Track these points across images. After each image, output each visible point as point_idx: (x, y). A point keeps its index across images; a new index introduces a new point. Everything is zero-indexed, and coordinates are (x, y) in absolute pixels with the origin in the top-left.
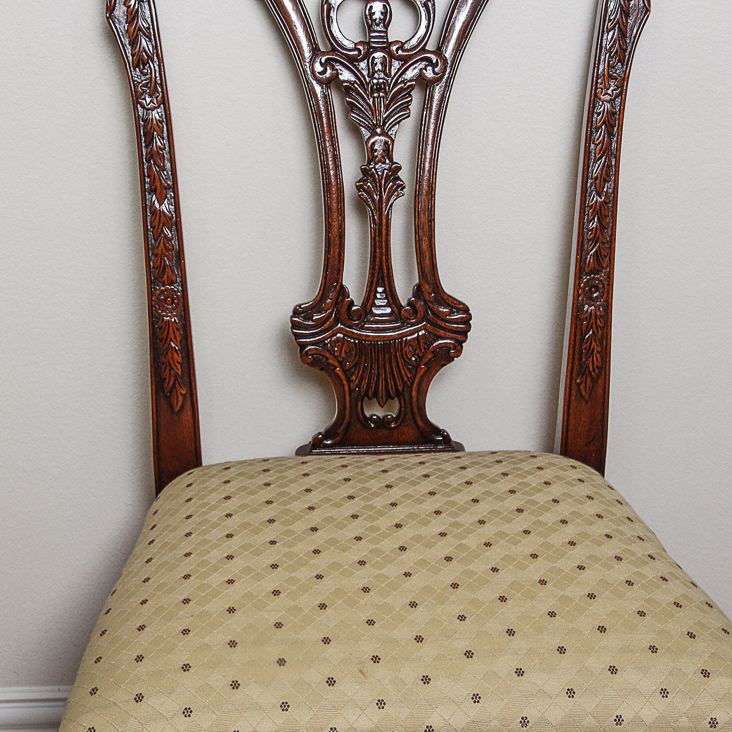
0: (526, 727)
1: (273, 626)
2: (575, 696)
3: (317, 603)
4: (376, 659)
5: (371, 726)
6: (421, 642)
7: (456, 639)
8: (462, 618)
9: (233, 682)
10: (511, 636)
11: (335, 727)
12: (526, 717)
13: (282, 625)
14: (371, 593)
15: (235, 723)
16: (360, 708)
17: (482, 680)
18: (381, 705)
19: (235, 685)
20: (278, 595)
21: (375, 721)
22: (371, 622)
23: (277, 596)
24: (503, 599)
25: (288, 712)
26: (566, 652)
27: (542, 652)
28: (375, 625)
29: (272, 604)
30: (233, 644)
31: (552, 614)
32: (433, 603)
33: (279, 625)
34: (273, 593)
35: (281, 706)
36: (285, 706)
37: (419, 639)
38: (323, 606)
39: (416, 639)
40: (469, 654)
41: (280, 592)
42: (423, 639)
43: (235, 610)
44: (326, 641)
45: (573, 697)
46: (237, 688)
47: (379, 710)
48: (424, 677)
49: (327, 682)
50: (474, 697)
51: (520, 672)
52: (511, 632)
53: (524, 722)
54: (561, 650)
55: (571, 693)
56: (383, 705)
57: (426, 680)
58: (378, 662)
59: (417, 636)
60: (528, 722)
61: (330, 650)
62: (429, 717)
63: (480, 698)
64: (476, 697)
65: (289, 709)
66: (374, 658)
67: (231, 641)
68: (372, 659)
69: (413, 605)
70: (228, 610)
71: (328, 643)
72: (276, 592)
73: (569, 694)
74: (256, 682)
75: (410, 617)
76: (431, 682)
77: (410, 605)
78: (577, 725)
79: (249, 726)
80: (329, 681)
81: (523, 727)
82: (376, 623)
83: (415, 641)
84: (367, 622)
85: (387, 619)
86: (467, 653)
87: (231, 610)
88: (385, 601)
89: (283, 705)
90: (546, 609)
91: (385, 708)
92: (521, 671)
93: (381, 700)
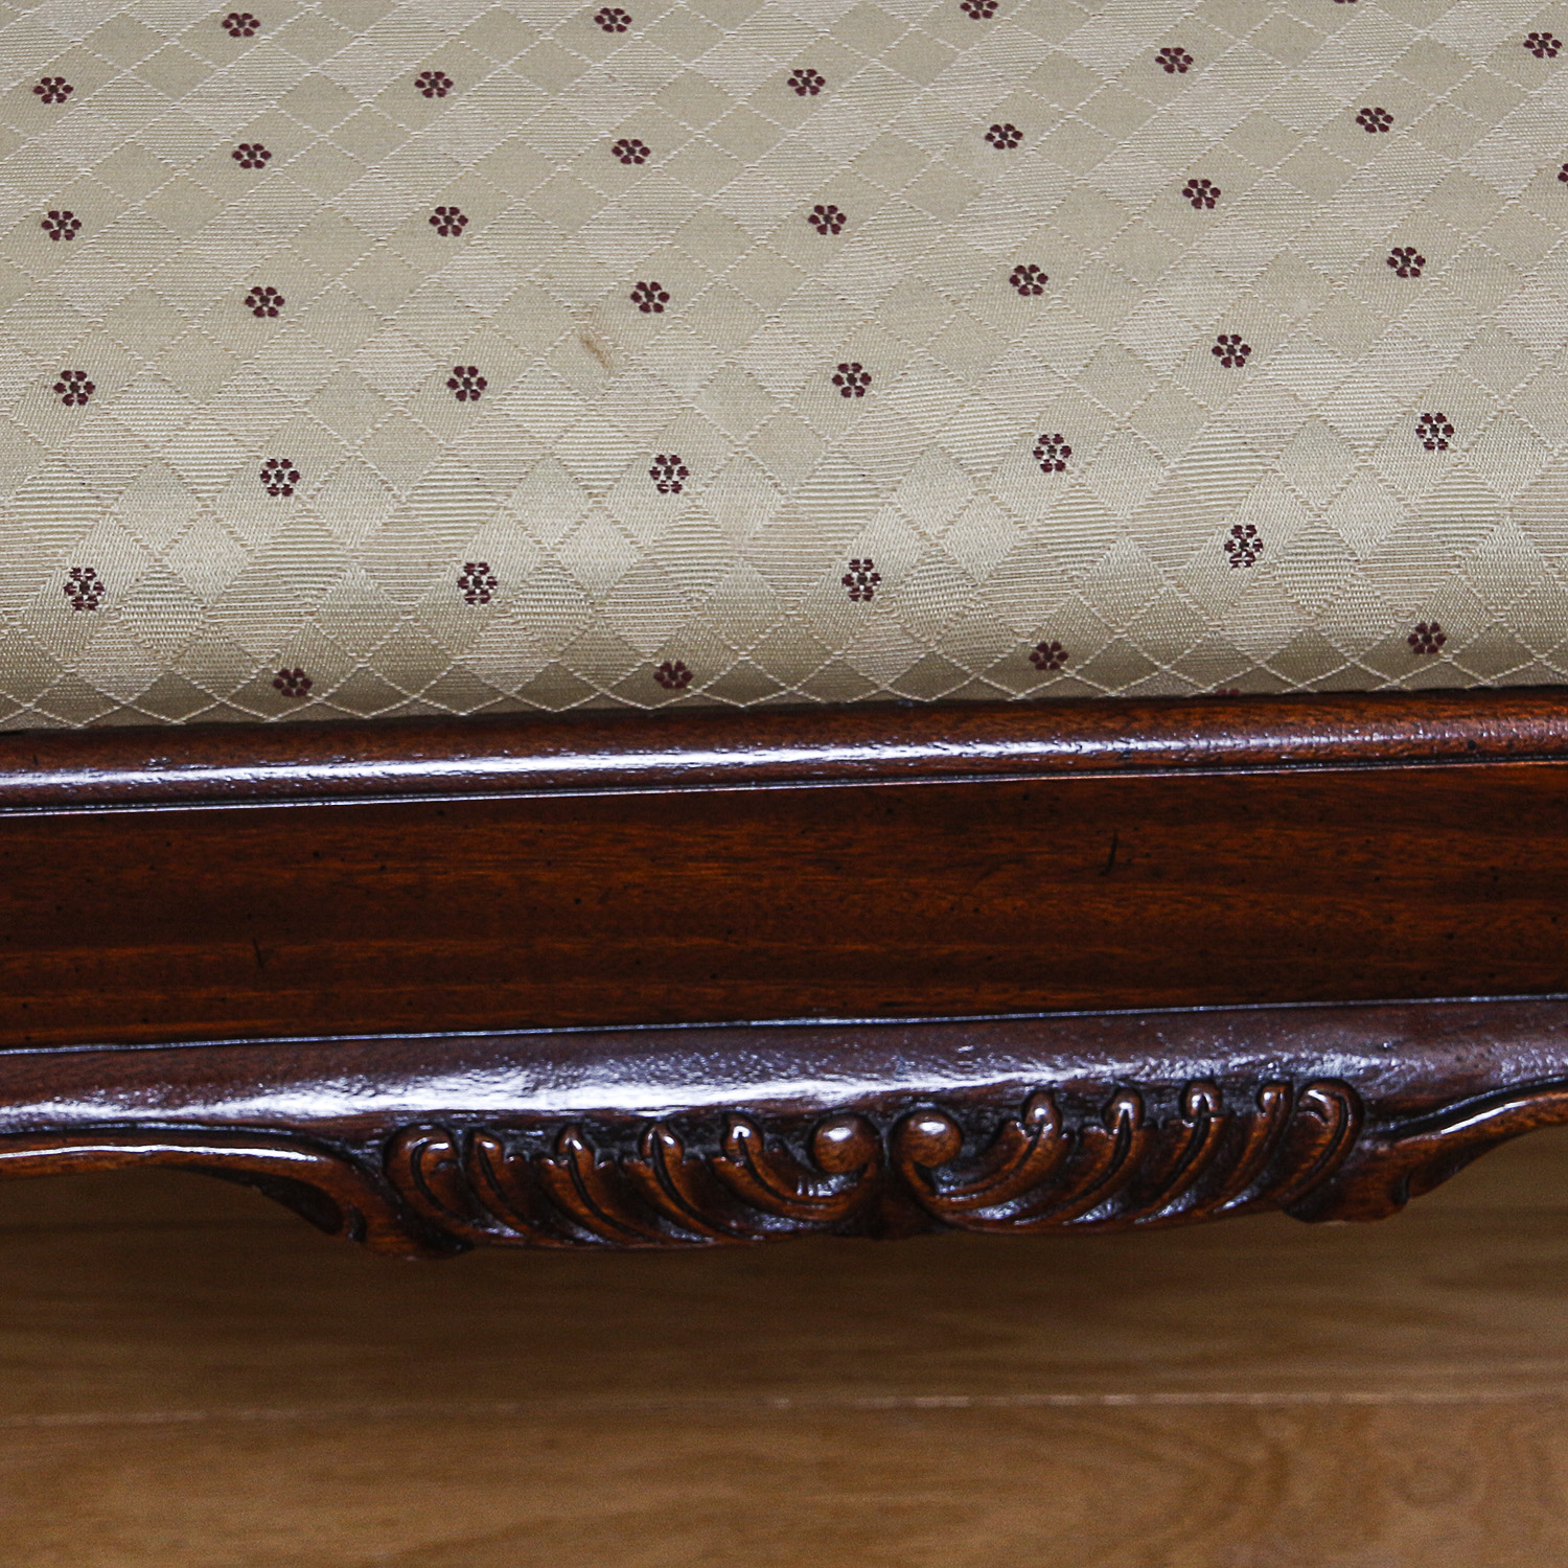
0: (1248, 564)
1: (229, 159)
2: (1451, 445)
3: (412, 68)
4: (650, 297)
5: (627, 558)
6: (836, 230)
7: (981, 220)
8: (1005, 136)
9: (66, 375)
10: (1204, 206)
11: (482, 560)
12: (1251, 527)
13: (267, 155)
14: (634, 33)
15: (78, 536)
16: (586, 487)
17: (1076, 378)
18: (669, 478)
19: (74, 387)
20: (249, 33)
21: (647, 539)
22: (630, 151)
23: (242, 40)
24: (1174, 60)
25: (292, 499)
26: (1423, 270)
27: (1324, 269)
28: (648, 160)
29: (222, 71)
30: (62, 224)
31: (1374, 120)
32: (887, 76)
33: (251, 156)
34: (227, 24)
35: (265, 476)
36: (279, 476)
37: (827, 219)
38: (434, 84)
39: (813, 220)
40: (1029, 278)
41: (255, 24)
42: (842, 218)
43: (68, 89)
44: (448, 221)
45: (1443, 445)
46: (83, 400)
47: (664, 497)
48: (843, 367)
49: (452, 384)
50: (1044, 448)
51: (1231, 351)
52: (1201, 193)
53: (1244, 544)
54: (1406, 262)
55: (1435, 430)
56: (675, 478)
57: (852, 380)
58: (659, 309)
59: (819, 209)
60: (1259, 546)
61: (463, 257)
62: (863, 527)
63: (1067, 451)
64: (1052, 450)
65: (297, 488)
66: (642, 294)
67: (53, 215)
68: (636, 297)
69: (806, 83)
70: (38, 90)
71: (457, 231)
72: (241, 24)
73: (1429, 435)
74: (157, 378)
75: (792, 133)
76: (870, 390)
77: (792, 82)
78: (1454, 558)
79: (136, 549)
80: (460, 381)
81: (1236, 564)
82: (653, 154)
83: (813, 228)
84: (617, 151)
85: (700, 141)
86: (1021, 277)
87: (53, 89)
88: (691, 66)
89: (272, 472)
90: (1350, 100)
91: (685, 489)
92: (1238, 347)
93: (668, 457)
